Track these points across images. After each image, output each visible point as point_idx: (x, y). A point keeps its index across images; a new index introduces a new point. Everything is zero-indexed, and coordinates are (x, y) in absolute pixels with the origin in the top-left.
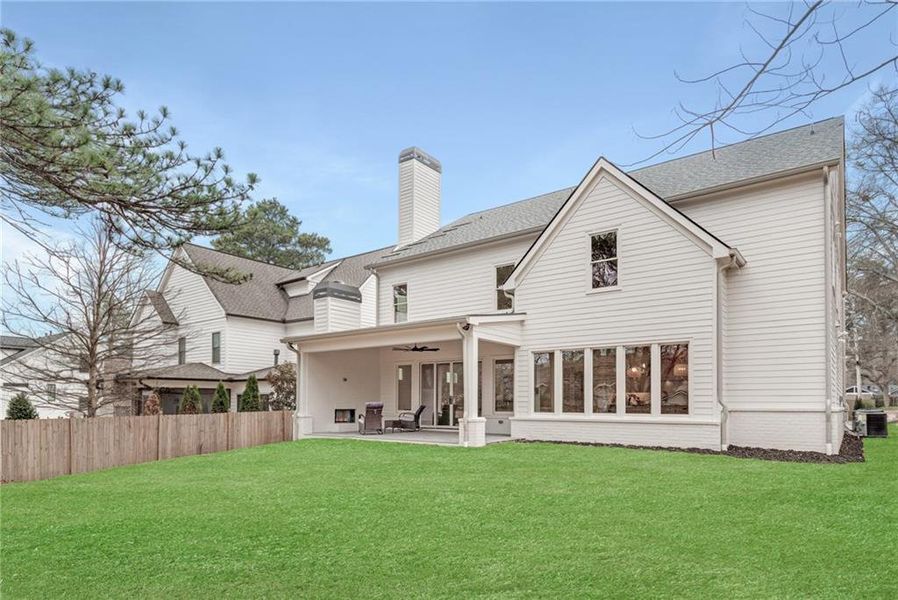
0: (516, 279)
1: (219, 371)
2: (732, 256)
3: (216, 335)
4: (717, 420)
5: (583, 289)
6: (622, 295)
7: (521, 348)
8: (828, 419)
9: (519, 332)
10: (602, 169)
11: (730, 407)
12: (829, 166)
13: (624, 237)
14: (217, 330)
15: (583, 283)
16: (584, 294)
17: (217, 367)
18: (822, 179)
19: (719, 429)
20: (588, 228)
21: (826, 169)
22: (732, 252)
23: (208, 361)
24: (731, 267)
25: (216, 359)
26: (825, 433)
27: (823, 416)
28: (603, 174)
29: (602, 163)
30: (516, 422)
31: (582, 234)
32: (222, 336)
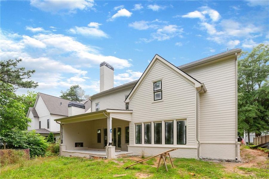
0: (129, 99)
1: (49, 131)
2: (202, 86)
3: (48, 120)
4: (197, 147)
5: (151, 101)
6: (164, 103)
7: (131, 122)
8: (236, 146)
9: (131, 117)
10: (157, 59)
11: (201, 142)
12: (237, 53)
13: (165, 82)
14: (48, 119)
15: (151, 99)
16: (151, 103)
17: (48, 130)
18: (235, 59)
19: (197, 150)
20: (152, 80)
21: (236, 54)
22: (202, 85)
23: (46, 128)
24: (202, 92)
25: (48, 127)
26: (235, 152)
27: (235, 146)
28: (157, 61)
29: (157, 57)
30: (130, 147)
31: (151, 82)
32: (50, 120)
